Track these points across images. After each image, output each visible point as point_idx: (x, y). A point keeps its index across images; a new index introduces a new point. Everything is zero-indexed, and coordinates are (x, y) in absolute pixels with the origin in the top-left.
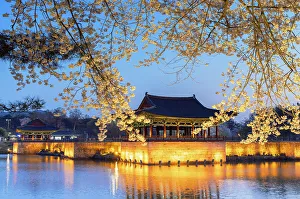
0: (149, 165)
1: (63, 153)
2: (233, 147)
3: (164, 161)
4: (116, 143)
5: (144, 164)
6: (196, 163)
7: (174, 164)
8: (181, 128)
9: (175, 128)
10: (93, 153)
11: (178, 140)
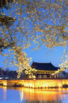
0: (35, 88)
1: (3, 84)
2: (65, 81)
3: (40, 87)
4: (22, 80)
5: (33, 88)
6: (52, 88)
7: (44, 88)
8: (46, 74)
9: (44, 74)
10: (14, 84)
11: (45, 79)
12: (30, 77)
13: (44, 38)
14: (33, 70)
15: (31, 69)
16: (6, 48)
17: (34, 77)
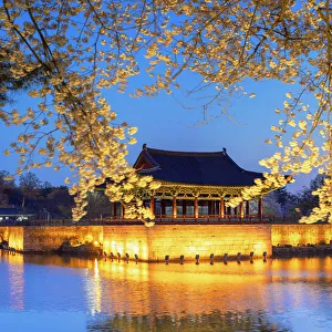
0: (150, 262)
1: (6, 243)
2: (283, 233)
3: (173, 255)
4: (95, 228)
5: (141, 261)
6: (225, 259)
7: (189, 260)
8: (201, 203)
9: (192, 203)
10: (59, 242)
11: (196, 222)
12: (129, 214)
13: (197, 39)
14: (142, 183)
15: (134, 179)
16: (19, 84)
17: (148, 213)
